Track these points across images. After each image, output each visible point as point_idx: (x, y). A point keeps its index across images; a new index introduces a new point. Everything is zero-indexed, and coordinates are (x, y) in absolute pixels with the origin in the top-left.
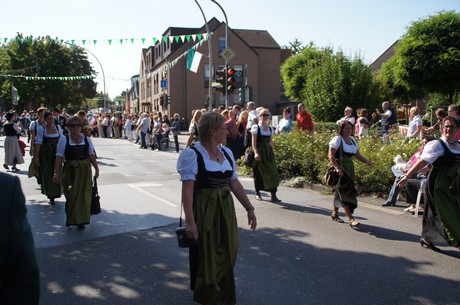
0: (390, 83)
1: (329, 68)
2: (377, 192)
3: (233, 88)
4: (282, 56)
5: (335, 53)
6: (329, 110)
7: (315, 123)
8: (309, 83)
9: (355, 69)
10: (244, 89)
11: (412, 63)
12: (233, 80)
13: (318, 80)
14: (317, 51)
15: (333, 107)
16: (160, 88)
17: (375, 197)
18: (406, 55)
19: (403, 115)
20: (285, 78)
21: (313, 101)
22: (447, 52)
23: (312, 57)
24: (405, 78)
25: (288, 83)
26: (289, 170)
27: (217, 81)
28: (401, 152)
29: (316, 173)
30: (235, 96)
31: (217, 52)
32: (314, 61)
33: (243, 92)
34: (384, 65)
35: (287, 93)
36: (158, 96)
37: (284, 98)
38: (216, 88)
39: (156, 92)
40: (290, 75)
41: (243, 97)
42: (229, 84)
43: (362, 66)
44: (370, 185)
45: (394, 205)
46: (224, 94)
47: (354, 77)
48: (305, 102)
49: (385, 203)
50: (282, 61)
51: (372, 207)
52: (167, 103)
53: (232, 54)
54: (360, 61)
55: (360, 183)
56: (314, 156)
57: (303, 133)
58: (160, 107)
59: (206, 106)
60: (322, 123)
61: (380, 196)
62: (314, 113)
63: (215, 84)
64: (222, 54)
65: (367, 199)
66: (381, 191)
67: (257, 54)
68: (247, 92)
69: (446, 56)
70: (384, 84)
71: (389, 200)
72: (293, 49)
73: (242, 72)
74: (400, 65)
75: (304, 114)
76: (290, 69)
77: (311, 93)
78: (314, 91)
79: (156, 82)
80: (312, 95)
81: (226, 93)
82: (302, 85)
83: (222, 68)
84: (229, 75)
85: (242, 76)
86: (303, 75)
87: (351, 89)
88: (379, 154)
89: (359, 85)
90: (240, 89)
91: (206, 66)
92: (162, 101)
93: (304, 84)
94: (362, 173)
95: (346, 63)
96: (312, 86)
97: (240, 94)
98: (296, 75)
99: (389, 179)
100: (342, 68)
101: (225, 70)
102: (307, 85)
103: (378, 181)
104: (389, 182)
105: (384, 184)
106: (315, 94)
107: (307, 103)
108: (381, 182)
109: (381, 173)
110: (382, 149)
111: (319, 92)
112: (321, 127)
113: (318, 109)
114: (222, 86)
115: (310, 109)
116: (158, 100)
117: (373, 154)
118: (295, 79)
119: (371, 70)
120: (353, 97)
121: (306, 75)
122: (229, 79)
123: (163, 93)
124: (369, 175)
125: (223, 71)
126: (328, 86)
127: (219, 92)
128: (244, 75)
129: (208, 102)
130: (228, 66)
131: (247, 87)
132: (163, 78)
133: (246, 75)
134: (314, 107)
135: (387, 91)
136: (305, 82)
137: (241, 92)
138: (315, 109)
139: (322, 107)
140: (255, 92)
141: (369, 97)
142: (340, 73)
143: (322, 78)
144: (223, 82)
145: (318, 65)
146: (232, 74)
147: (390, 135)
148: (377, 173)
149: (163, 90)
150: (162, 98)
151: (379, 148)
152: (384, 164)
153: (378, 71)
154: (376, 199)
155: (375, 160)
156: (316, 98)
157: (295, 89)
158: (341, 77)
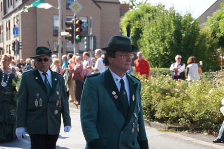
0: (214, 33)
1: (163, 21)
2: (207, 130)
3: (81, 37)
4: (121, 10)
6: (162, 57)
7: (151, 69)
9: (186, 22)
10: (88, 37)
12: (81, 30)
13: (153, 32)
14: (151, 5)
15: (166, 54)
16: (12, 35)
17: (205, 134)
20: (124, 29)
21: (148, 50)
23: (148, 11)
27: (66, 31)
29: (154, 112)
30: (80, 44)
31: (65, 4)
32: (150, 15)
33: (88, 41)
34: (209, 18)
36: (10, 42)
38: (66, 38)
39: (8, 38)
41: (88, 45)
42: (77, 33)
43: (191, 20)
44: (201, 123)
46: (72, 42)
47: (184, 29)
49: (215, 139)
50: (122, 14)
51: (204, 143)
52: (19, 49)
53: (80, 7)
54: (190, 15)
55: (192, 122)
56: (152, 98)
57: (141, 77)
58: (12, 52)
59: (56, 53)
60: (156, 69)
61: (210, 133)
62: (150, 60)
63: (64, 33)
64: (71, 7)
65: (199, 135)
66: (211, 129)
67: (100, 8)
68: (92, 41)
70: (210, 35)
71: (219, 137)
72: (131, 4)
73: (87, 22)
76: (129, 22)
77: (147, 43)
78: (149, 41)
79: (8, 29)
80: (148, 44)
81: (75, 41)
82: (140, 36)
83: (71, 19)
84: (77, 26)
85: (87, 27)
86: (140, 27)
87: (181, 39)
88: (208, 96)
89: (188, 36)
90: (85, 38)
91: (55, 17)
92: (14, 47)
93: (141, 35)
94: (194, 112)
95: (178, 17)
96: (148, 37)
97: (85, 42)
98: (134, 27)
99: (218, 118)
100: (174, 21)
101: (73, 21)
102: (144, 35)
103: (208, 120)
104: (219, 121)
105: (214, 123)
106: (150, 43)
107: (144, 51)
108: (210, 121)
109: (210, 113)
110: (210, 92)
111: (154, 42)
112: (155, 72)
113: (153, 57)
114: (70, 35)
115: (146, 56)
116: (10, 45)
117: (202, 96)
118: (133, 30)
119: (199, 23)
120: (183, 46)
121: (143, 27)
122: (77, 29)
123: (15, 39)
124: (200, 114)
125: (71, 22)
126: (162, 37)
127: (68, 40)
128: (89, 26)
129: (58, 48)
130: (75, 17)
131: (91, 36)
132: (15, 26)
133: (91, 26)
134: (150, 54)
135: (212, 41)
136: (142, 34)
137: (86, 40)
138: (150, 56)
139: (156, 54)
140: (98, 41)
141: (196, 47)
142: (172, 25)
143: (156, 29)
144: (71, 32)
145: (153, 18)
146: (79, 24)
147: (217, 80)
148: (207, 112)
149: (15, 37)
150: (14, 44)
151: (208, 91)
152: (213, 105)
153: (204, 24)
154: (207, 135)
155: (205, 101)
156: (151, 47)
157: (133, 38)
158: (173, 28)
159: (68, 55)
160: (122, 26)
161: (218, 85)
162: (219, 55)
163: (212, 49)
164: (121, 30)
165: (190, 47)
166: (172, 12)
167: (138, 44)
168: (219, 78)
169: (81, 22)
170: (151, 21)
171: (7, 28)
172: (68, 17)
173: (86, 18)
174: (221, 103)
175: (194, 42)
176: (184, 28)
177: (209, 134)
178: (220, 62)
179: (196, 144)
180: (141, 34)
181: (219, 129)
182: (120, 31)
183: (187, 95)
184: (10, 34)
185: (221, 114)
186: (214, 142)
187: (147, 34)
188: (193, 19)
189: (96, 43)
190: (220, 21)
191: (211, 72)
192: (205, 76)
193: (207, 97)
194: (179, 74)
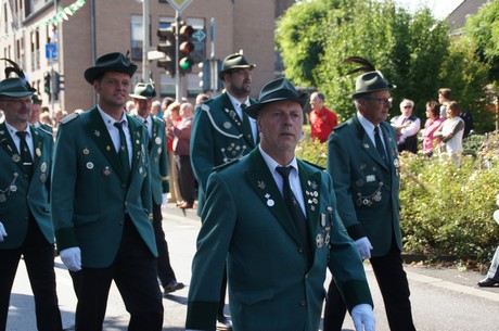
0: (480, 52)
1: (369, 26)
2: (465, 260)
3: (191, 62)
8: (332, 55)
9: (419, 27)
10: (207, 63)
12: (190, 47)
13: (347, 49)
16: (43, 60)
17: (461, 268)
20: (285, 44)
21: (337, 88)
23: (336, 6)
25: (292, 54)
27: (160, 49)
30: (190, 77)
32: (340, 13)
33: (207, 71)
34: (469, 19)
35: (289, 73)
36: (40, 75)
38: (160, 64)
39: (36, 66)
40: (295, 38)
41: (207, 79)
42: (183, 54)
43: (430, 23)
44: (452, 246)
46: (173, 74)
47: (416, 43)
48: (322, 90)
49: (483, 280)
50: (279, 12)
52: (58, 90)
54: (428, 12)
55: (432, 243)
61: (472, 267)
62: (340, 111)
63: (155, 55)
65: (448, 272)
66: (474, 258)
68: (214, 71)
70: (471, 54)
71: (491, 274)
73: (204, 30)
75: (323, 113)
76: (296, 27)
77: (334, 73)
78: (339, 69)
79: (35, 46)
80: (337, 77)
81: (177, 72)
82: (318, 58)
83: (169, 24)
84: (183, 38)
85: (205, 40)
86: (319, 39)
87: (409, 65)
88: (467, 188)
89: (424, 58)
90: (201, 65)
91: (135, 20)
92: (47, 85)
93: (321, 57)
94: (436, 223)
95: (401, 15)
96: (337, 60)
97: (201, 74)
98: (306, 39)
99: (489, 235)
100: (393, 25)
101: (174, 28)
102: (327, 57)
103: (467, 239)
104: (490, 241)
105: (479, 245)
106: (341, 75)
107: (327, 92)
108: (472, 241)
109: (471, 223)
110: (472, 178)
113: (348, 104)
114: (168, 59)
115: (332, 103)
116: (39, 82)
117: (455, 188)
118: (305, 46)
119: (448, 28)
120: (414, 79)
121: (325, 39)
122: (183, 46)
123: (49, 69)
124: (450, 226)
125: (170, 29)
127: (162, 69)
128: (209, 38)
130: (179, 20)
131: (213, 60)
132: (49, 40)
133: (212, 39)
134: (340, 99)
135: (475, 69)
136: (324, 53)
137: (202, 70)
138: (342, 103)
141: (443, 80)
142: (389, 34)
143: (355, 43)
144: (169, 51)
145: (347, 19)
146: (187, 35)
147: (487, 152)
148: (465, 223)
149: (49, 64)
150: (48, 78)
151: (466, 175)
152: (478, 206)
153: (460, 31)
154: (464, 272)
155: (460, 198)
156: (343, 82)
157: (305, 64)
158: (391, 42)
159: (164, 102)
160: (280, 38)
161: (488, 164)
162: (490, 100)
163: (477, 85)
164: (279, 45)
165: (427, 81)
166: (388, 7)
167: (315, 76)
168: (492, 148)
169: (190, 31)
170: (344, 26)
171: (32, 45)
172: (162, 20)
173: (202, 21)
174: (495, 202)
175: (436, 70)
176: (416, 41)
177: (468, 269)
178: (494, 114)
179: (441, 290)
180: (320, 55)
181: (492, 257)
182: (276, 48)
183: (422, 186)
184: (38, 58)
186: (481, 285)
187: (334, 55)
188: (434, 21)
190: (495, 23)
191: (473, 136)
193: (465, 189)
194: (402, 139)
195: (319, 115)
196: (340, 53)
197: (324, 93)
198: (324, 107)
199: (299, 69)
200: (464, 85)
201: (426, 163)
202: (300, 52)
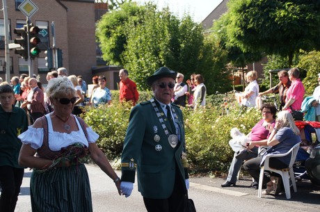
0: (222, 43)
1: (154, 27)
2: (214, 171)
3: (38, 50)
4: (96, 11)
5: (159, 9)
7: (139, 92)
8: (131, 45)
9: (185, 27)
10: (51, 51)
11: (246, 20)
12: (37, 40)
13: (141, 42)
14: (139, 5)
17: (212, 176)
18: (240, 11)
19: (238, 80)
20: (102, 38)
21: (136, 66)
22: (284, 8)
23: (133, 14)
24: (239, 37)
25: (106, 45)
26: (111, 149)
27: (16, 42)
28: (238, 123)
30: (40, 60)
31: (14, 4)
32: (136, 18)
33: (50, 56)
34: (215, 23)
35: (105, 57)
37: (102, 62)
38: (16, 51)
40: (108, 34)
41: (51, 61)
42: (32, 45)
43: (192, 25)
44: (206, 163)
45: (235, 186)
46: (26, 58)
47: (183, 38)
48: (127, 67)
50: (98, 17)
51: (210, 188)
53: (35, 9)
54: (189, 18)
55: (195, 162)
57: (127, 104)
60: (147, 92)
61: (218, 175)
62: (138, 80)
63: (12, 46)
64: (21, 7)
65: (203, 179)
66: (219, 170)
67: (66, 8)
68: (55, 56)
69: (283, 13)
70: (217, 45)
71: (229, 179)
72: (110, 3)
73: (47, 30)
74: (234, 23)
75: (127, 82)
76: (108, 27)
77: (134, 57)
78: (137, 54)
80: (135, 59)
81: (29, 57)
82: (123, 47)
83: (22, 25)
84: (32, 35)
85: (48, 36)
87: (179, 51)
89: (189, 47)
90: (46, 52)
93: (125, 46)
94: (197, 149)
95: (174, 20)
96: (135, 48)
97: (46, 58)
98: (115, 34)
99: (227, 155)
100: (168, 26)
101: (26, 28)
102: (129, 47)
103: (216, 158)
104: (228, 159)
105: (223, 161)
106: (138, 58)
107: (130, 69)
108: (218, 159)
109: (217, 148)
110: (217, 121)
111: (143, 56)
112: (147, 97)
113: (143, 76)
114: (22, 48)
115: (133, 75)
117: (207, 127)
118: (114, 40)
119: (202, 29)
120: (183, 60)
121: (127, 35)
122: (32, 40)
124: (205, 151)
125: (23, 29)
126: (153, 48)
127: (19, 55)
128: (51, 34)
129: (4, 67)
130: (29, 22)
131: (54, 49)
133: (53, 35)
134: (138, 73)
135: (220, 53)
136: (127, 44)
137: (47, 55)
138: (139, 75)
139: (147, 72)
140: (65, 56)
141: (200, 61)
142: (167, 32)
143: (146, 38)
144: (23, 43)
145: (141, 22)
146: (35, 33)
147: (226, 104)
148: (214, 148)
151: (214, 119)
152: (221, 138)
153: (210, 30)
154: (213, 178)
155: (211, 134)
156: (140, 62)
157: (115, 52)
158: (168, 37)
159: (21, 77)
160: (99, 34)
161: (227, 111)
162: (230, 72)
163: (221, 64)
164: (98, 39)
165: (191, 61)
166: (166, 15)
168: (229, 102)
170: (138, 27)
172: (19, 22)
173: (47, 23)
174: (230, 135)
175: (196, 54)
176: (183, 36)
177: (216, 176)
178: (232, 81)
179: (200, 191)
183: (188, 126)
185: (231, 149)
186: (223, 186)
187: (133, 45)
188: (194, 24)
189: (62, 59)
190: (228, 26)
191: (218, 95)
192: (212, 100)
193: (213, 127)
194: (176, 98)
195: (125, 83)
196: (137, 44)
197: (128, 69)
198: (128, 78)
199: (112, 55)
200: (213, 63)
201: (191, 112)
202: (111, 43)
